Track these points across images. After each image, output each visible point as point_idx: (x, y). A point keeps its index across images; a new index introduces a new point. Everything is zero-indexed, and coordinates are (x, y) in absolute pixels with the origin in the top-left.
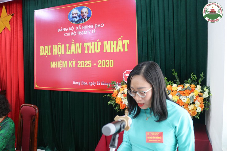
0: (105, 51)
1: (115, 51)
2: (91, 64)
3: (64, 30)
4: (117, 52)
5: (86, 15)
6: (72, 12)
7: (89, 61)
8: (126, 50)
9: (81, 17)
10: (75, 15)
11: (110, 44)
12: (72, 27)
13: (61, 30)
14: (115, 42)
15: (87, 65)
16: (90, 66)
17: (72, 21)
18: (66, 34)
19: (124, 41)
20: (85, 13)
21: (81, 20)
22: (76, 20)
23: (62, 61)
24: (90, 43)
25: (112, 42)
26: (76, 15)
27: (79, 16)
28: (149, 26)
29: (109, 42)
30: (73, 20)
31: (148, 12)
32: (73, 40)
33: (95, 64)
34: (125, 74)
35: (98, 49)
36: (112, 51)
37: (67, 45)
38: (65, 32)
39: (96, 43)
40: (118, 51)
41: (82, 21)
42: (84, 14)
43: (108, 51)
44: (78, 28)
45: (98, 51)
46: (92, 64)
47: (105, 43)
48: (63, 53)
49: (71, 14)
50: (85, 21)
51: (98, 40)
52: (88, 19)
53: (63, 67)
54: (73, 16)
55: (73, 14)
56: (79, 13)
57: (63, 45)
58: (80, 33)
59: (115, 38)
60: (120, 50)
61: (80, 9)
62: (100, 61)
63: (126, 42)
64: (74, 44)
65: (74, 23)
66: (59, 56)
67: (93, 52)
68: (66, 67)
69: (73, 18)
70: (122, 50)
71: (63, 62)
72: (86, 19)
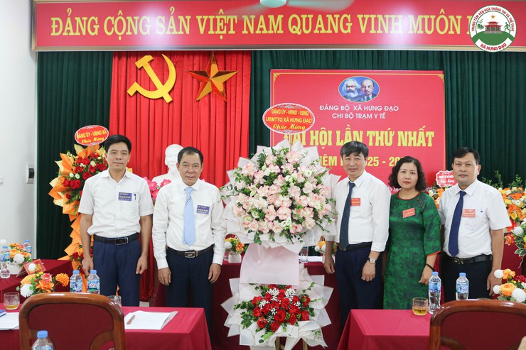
0: (399, 144)
1: (415, 145)
2: (378, 161)
3: (332, 108)
4: (417, 147)
5: (370, 90)
6: (346, 83)
7: (375, 158)
8: (430, 144)
9: (362, 93)
10: (351, 88)
11: (408, 136)
12: (347, 106)
13: (326, 108)
14: (415, 133)
15: (372, 163)
16: (377, 165)
17: (346, 97)
18: (335, 116)
19: (428, 133)
20: (369, 87)
21: (362, 96)
22: (353, 95)
23: (328, 156)
24: (377, 132)
25: (410, 133)
26: (353, 89)
27: (359, 91)
28: (461, 116)
29: (406, 132)
30: (349, 95)
31: (460, 97)
32: (348, 125)
33: (384, 162)
34: (438, 175)
35: (389, 142)
36: (410, 145)
37: (338, 133)
38: (334, 111)
39: (386, 133)
40: (419, 145)
41: (364, 99)
42: (367, 89)
43: (405, 144)
44: (357, 108)
45: (389, 144)
46: (380, 162)
47: (400, 133)
48: (330, 144)
49: (345, 86)
50: (368, 99)
51: (389, 129)
52: (373, 97)
53: (330, 165)
54: (348, 89)
55: (347, 87)
56: (359, 86)
57: (330, 132)
58: (360, 117)
59: (415, 128)
60: (421, 144)
61: (360, 81)
62: (393, 158)
63: (431, 134)
64: (350, 132)
65: (349, 100)
66: (323, 148)
67: (382, 144)
68: (336, 165)
69: (348, 92)
70: (424, 145)
71: (330, 158)
72: (370, 96)
